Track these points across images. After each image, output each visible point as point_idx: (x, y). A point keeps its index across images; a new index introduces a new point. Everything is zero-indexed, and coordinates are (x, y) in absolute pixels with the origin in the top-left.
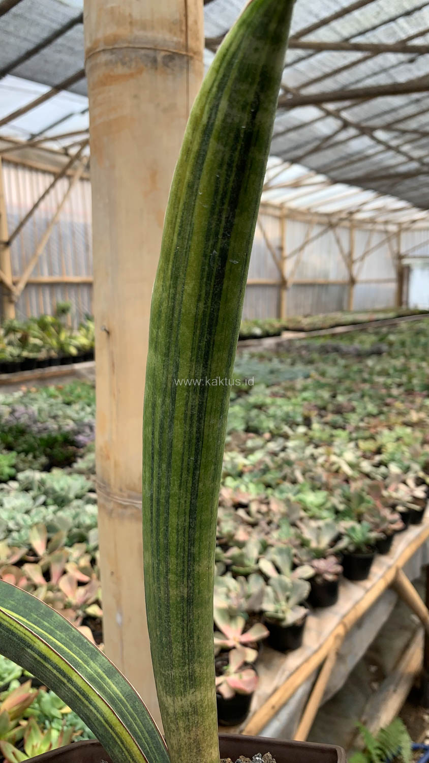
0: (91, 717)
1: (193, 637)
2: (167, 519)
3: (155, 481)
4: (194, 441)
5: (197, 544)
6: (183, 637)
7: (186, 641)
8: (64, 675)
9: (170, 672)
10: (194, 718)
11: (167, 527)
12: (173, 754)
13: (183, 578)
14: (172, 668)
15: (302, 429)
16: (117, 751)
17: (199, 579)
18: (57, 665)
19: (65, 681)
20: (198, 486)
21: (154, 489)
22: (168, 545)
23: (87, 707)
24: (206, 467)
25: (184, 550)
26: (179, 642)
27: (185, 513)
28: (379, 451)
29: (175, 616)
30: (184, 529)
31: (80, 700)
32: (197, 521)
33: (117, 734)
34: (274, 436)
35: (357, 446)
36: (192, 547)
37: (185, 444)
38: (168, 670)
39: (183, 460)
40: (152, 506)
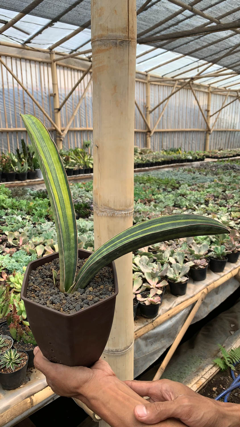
15: (203, 206)
34: (187, 209)
35: (230, 215)
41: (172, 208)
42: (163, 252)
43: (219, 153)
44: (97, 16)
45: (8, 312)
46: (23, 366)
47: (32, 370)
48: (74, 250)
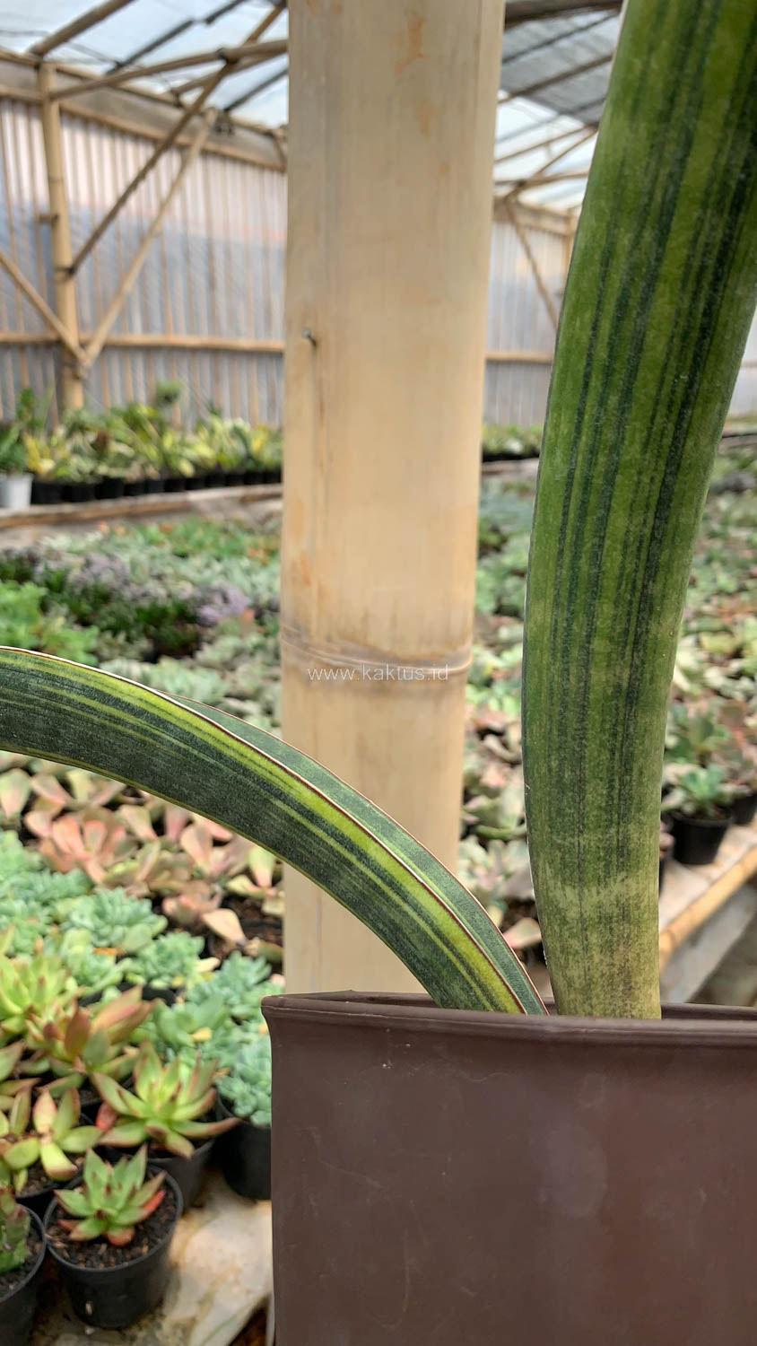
0: (404, 926)
1: (631, 770)
2: (603, 522)
3: (584, 438)
4: (695, 335)
5: (661, 573)
6: (610, 770)
7: (616, 778)
8: (352, 847)
9: (576, 839)
10: (622, 928)
11: (602, 538)
12: (572, 996)
13: (624, 647)
14: (581, 832)
16: (457, 988)
17: (655, 652)
18: (337, 829)
19: (353, 859)
20: (683, 446)
21: (580, 458)
22: (598, 576)
23: (398, 906)
24: (707, 401)
25: (634, 587)
26: (601, 779)
27: (647, 506)
28: (737, 654)
29: (597, 725)
30: (641, 542)
31: (383, 893)
32: (669, 526)
33: (459, 956)
36: (651, 582)
37: (675, 340)
38: (572, 836)
39: (662, 381)
40: (568, 498)
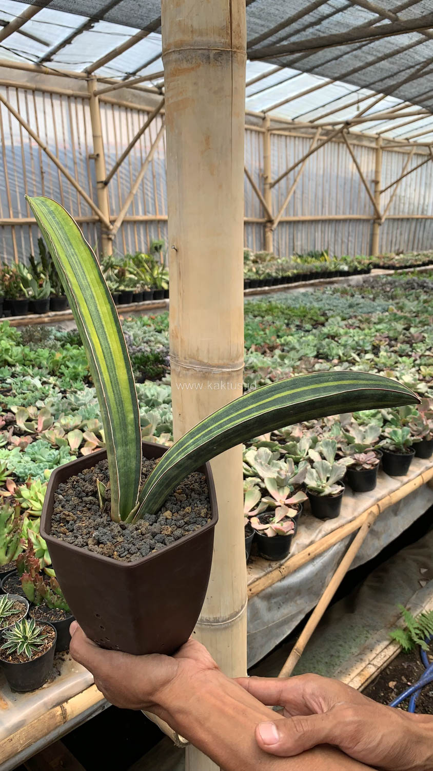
15: (369, 356)
34: (341, 361)
35: (419, 371)
41: (312, 360)
42: (298, 440)
43: (397, 259)
44: (172, 6)
45: (19, 553)
46: (48, 650)
47: (64, 657)
48: (134, 444)
